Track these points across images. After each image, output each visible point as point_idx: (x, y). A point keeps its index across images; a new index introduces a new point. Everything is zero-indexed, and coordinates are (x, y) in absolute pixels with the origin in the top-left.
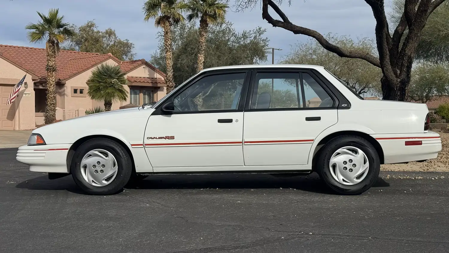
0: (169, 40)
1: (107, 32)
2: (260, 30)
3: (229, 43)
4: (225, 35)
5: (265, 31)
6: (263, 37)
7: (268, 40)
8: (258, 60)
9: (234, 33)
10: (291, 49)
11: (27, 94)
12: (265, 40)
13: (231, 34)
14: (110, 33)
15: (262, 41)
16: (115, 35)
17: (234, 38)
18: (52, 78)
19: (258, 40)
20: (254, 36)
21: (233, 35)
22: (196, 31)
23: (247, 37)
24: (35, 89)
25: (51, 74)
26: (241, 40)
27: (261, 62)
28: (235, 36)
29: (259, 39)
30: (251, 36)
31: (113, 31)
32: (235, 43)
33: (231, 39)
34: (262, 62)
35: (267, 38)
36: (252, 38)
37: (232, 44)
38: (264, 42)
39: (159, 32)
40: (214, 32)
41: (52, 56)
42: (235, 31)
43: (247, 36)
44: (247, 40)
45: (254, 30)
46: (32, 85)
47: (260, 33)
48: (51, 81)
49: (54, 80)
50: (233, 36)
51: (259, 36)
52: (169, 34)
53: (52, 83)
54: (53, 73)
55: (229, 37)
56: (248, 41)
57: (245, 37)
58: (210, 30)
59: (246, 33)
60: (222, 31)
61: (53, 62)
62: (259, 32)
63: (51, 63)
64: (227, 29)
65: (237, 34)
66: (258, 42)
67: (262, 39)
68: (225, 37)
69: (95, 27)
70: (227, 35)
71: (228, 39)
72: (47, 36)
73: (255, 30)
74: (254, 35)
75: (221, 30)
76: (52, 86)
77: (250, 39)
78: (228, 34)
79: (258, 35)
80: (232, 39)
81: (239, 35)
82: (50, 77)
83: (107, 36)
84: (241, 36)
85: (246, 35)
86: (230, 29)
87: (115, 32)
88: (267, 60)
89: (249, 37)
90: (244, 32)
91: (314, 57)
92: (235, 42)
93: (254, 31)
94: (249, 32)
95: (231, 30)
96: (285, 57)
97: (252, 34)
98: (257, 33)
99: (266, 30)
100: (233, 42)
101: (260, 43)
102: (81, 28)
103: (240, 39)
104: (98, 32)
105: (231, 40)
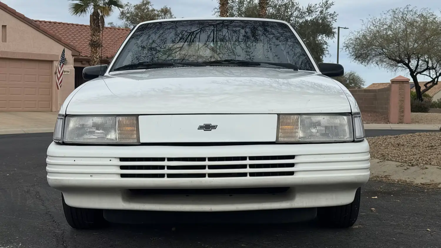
0: (225, 13)
1: (162, 11)
2: (327, 4)
3: (292, 19)
4: (288, 10)
5: (333, 5)
6: (331, 11)
7: (336, 14)
8: (325, 37)
9: (298, 7)
10: (362, 25)
11: (66, 71)
12: (333, 15)
13: (294, 8)
14: (166, 11)
15: (329, 16)
16: (171, 13)
17: (298, 12)
18: (96, 54)
19: (325, 15)
20: (320, 11)
21: (296, 9)
22: (256, 6)
23: (312, 12)
24: (75, 67)
25: (95, 50)
26: (306, 15)
27: (327, 39)
28: (299, 11)
29: (326, 13)
30: (317, 10)
31: (168, 8)
32: (298, 19)
33: (294, 13)
34: (329, 39)
35: (335, 12)
36: (318, 13)
37: (296, 20)
38: (331, 16)
39: (216, 8)
40: (275, 6)
41: (96, 30)
42: (299, 5)
43: (313, 10)
44: (312, 15)
45: (320, 3)
46: (72, 61)
47: (327, 7)
48: (94, 58)
49: (98, 57)
50: (297, 11)
51: (326, 10)
52: (225, 6)
53: (96, 60)
54: (97, 49)
55: (292, 12)
56: (314, 16)
57: (310, 11)
58: (271, 4)
59: (311, 6)
60: (285, 5)
61: (97, 37)
62: (326, 5)
63: (95, 38)
64: (290, 3)
65: (302, 8)
66: (325, 17)
67: (329, 14)
68: (287, 12)
69: (150, 5)
70: (290, 10)
71: (291, 14)
72: (91, 8)
73: (322, 4)
74: (320, 9)
75: (283, 4)
76: (96, 63)
77: (315, 13)
78: (291, 8)
79: (324, 9)
80: (296, 14)
81: (303, 10)
82: (94, 54)
83: (163, 14)
84: (306, 10)
85: (311, 9)
86: (293, 3)
87: (171, 10)
88: (334, 37)
89: (314, 11)
90: (309, 6)
91: (390, 32)
92: (298, 17)
93: (320, 5)
94: (314, 6)
95: (295, 3)
96: (356, 33)
97: (318, 8)
98: (324, 7)
99: (333, 3)
100: (296, 17)
101: (327, 18)
102: (136, 7)
103: (304, 13)
104: (154, 10)
105: (294, 15)
